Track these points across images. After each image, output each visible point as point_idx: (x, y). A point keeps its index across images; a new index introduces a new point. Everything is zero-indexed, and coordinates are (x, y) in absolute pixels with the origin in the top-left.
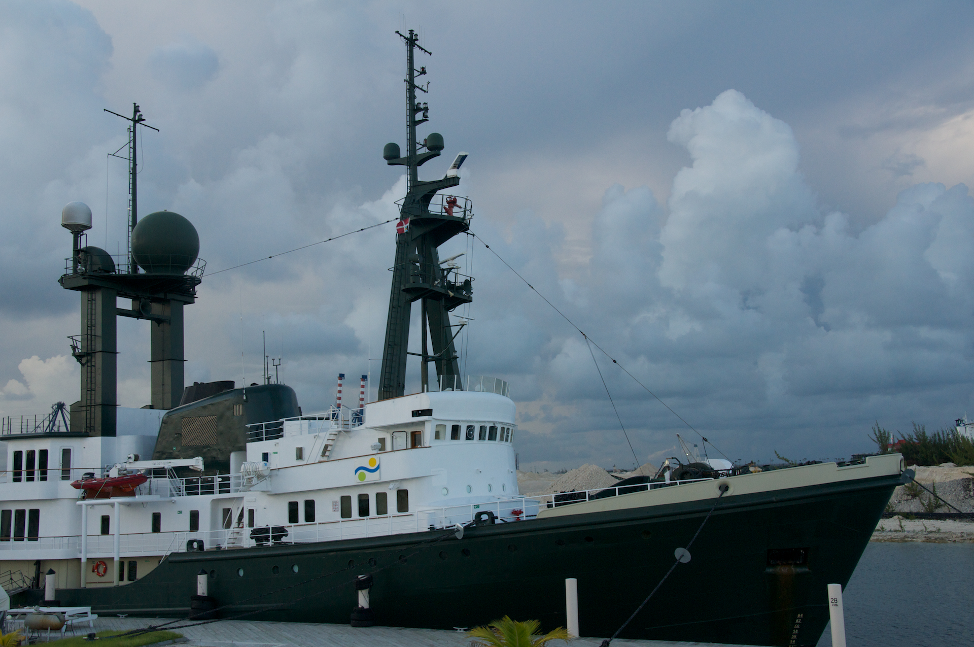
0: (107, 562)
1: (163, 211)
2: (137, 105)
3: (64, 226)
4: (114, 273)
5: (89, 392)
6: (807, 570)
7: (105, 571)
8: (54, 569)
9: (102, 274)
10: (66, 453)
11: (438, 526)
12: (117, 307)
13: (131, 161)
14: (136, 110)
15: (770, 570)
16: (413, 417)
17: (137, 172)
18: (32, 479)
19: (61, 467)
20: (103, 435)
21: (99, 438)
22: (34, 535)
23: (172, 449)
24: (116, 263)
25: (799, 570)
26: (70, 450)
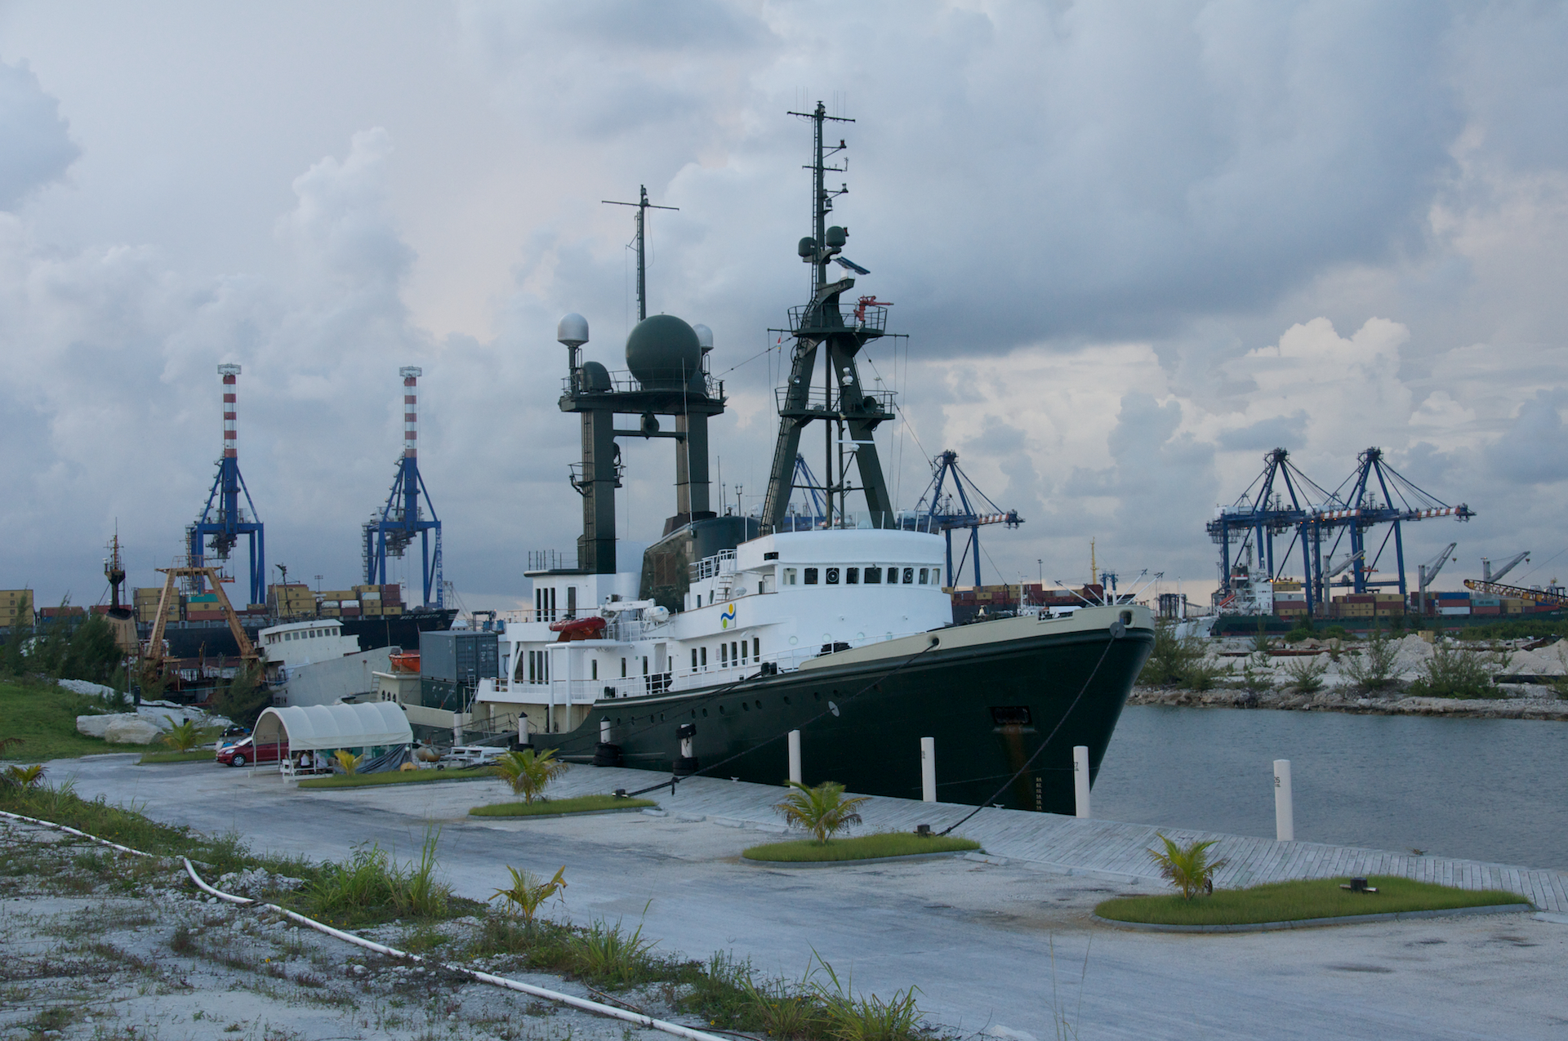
2: (644, 187)
3: (561, 341)
4: (610, 391)
5: (588, 526)
6: (1032, 730)
9: (595, 395)
10: (572, 592)
12: (614, 429)
13: (639, 255)
14: (643, 192)
15: (998, 729)
16: (765, 560)
18: (539, 620)
19: (567, 608)
20: (599, 572)
21: (595, 576)
23: (649, 589)
24: (612, 379)
25: (1026, 730)
26: (575, 588)
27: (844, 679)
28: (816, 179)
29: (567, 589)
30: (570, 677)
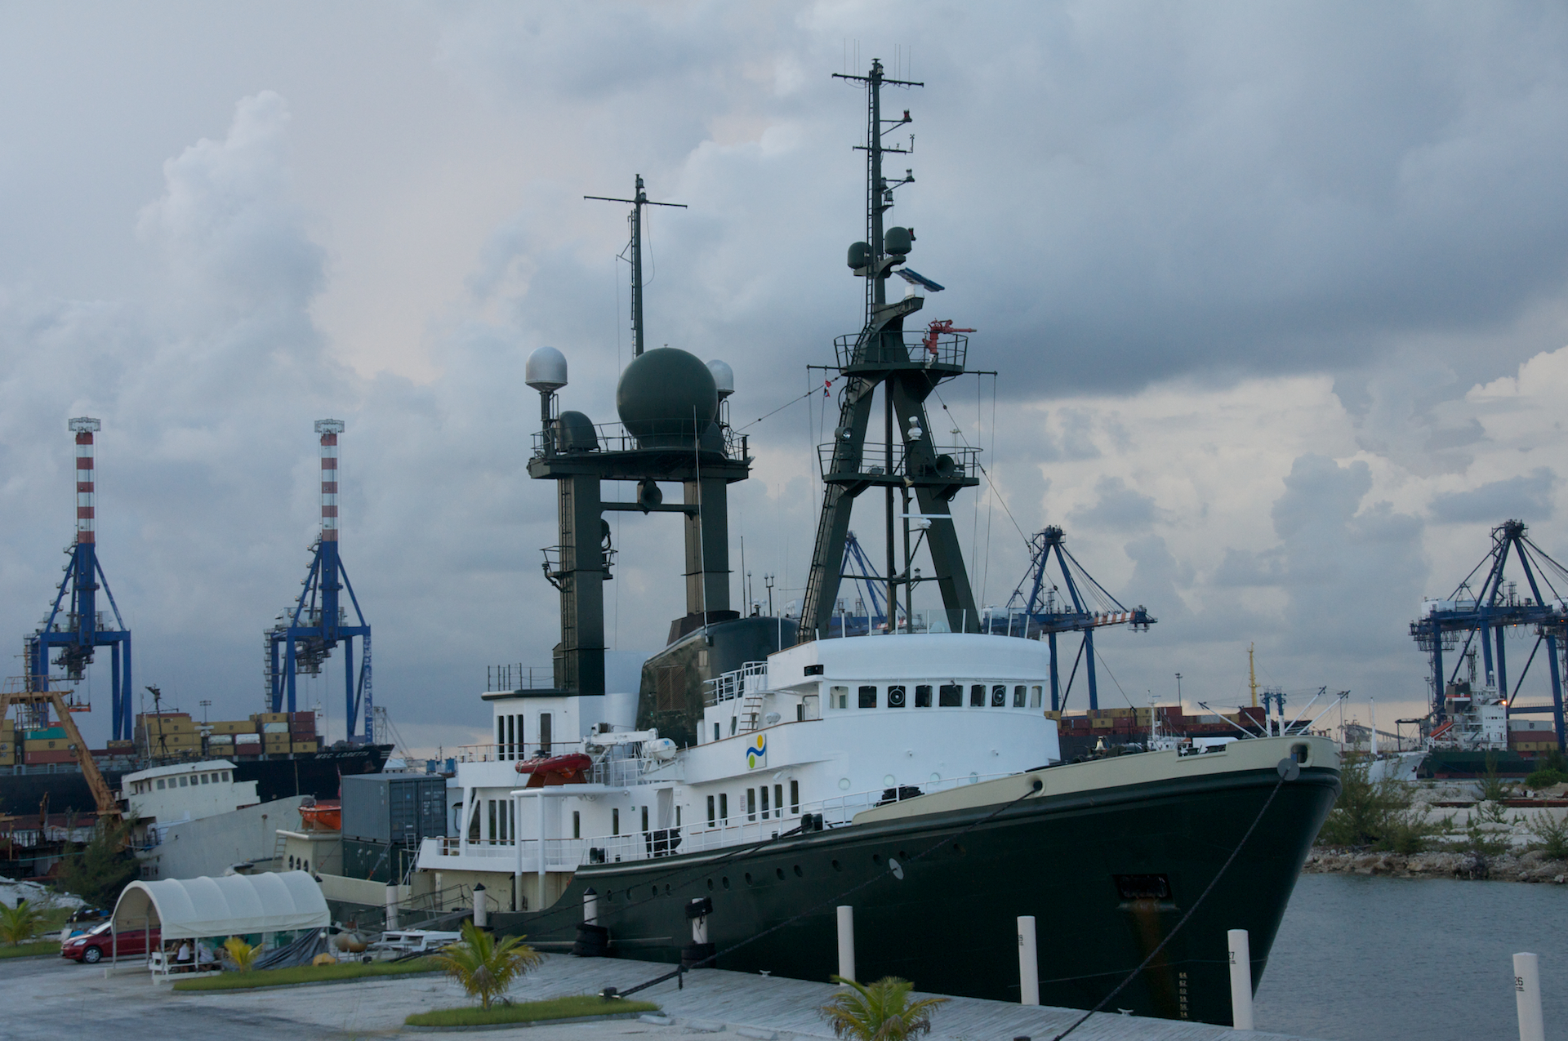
1: (663, 347)
2: (640, 177)
3: (529, 384)
4: (596, 450)
5: (567, 631)
6: (1173, 907)
8: (483, 884)
9: (575, 455)
10: (546, 720)
12: (602, 500)
13: (634, 268)
14: (639, 184)
15: (1125, 906)
16: (805, 675)
17: (643, 284)
18: (502, 758)
19: (539, 741)
20: (582, 693)
21: (578, 697)
22: (508, 836)
23: (649, 715)
24: (599, 434)
25: (1164, 907)
26: (550, 715)
27: (914, 837)
28: (871, 163)
29: (539, 716)
30: (544, 835)
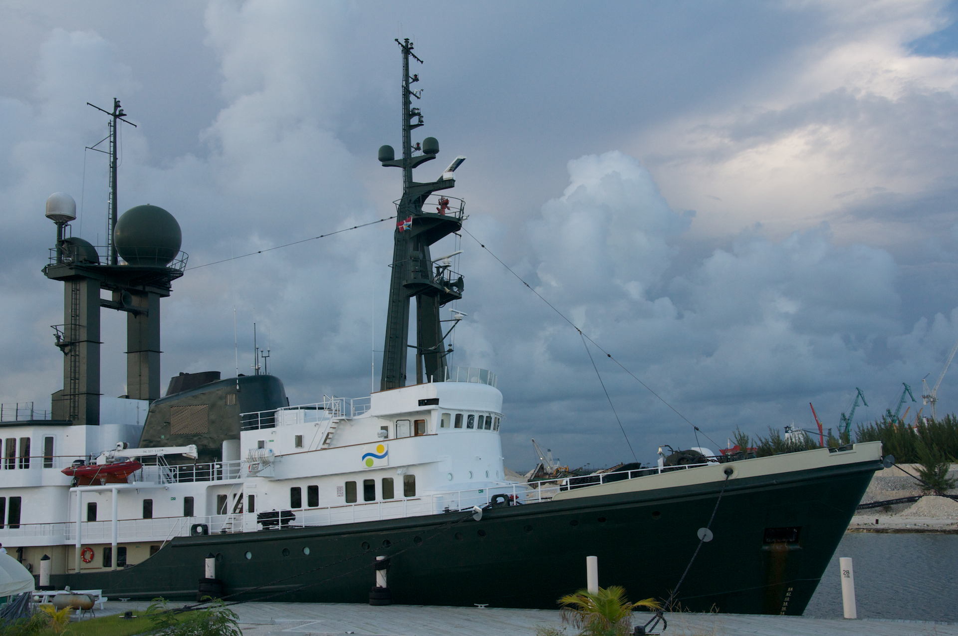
0: (94, 549)
1: (146, 204)
2: (117, 100)
3: (48, 216)
4: (97, 264)
5: (72, 381)
6: (798, 547)
7: (92, 557)
8: (49, 555)
9: (87, 265)
10: (49, 442)
11: (452, 508)
13: (112, 155)
14: (117, 105)
15: (766, 548)
16: (419, 405)
17: (118, 166)
18: (12, 467)
19: (43, 455)
20: (87, 424)
21: (84, 426)
22: (15, 522)
23: (160, 438)
24: (99, 254)
25: (792, 547)
26: (53, 438)
28: (401, 101)
29: (44, 439)
